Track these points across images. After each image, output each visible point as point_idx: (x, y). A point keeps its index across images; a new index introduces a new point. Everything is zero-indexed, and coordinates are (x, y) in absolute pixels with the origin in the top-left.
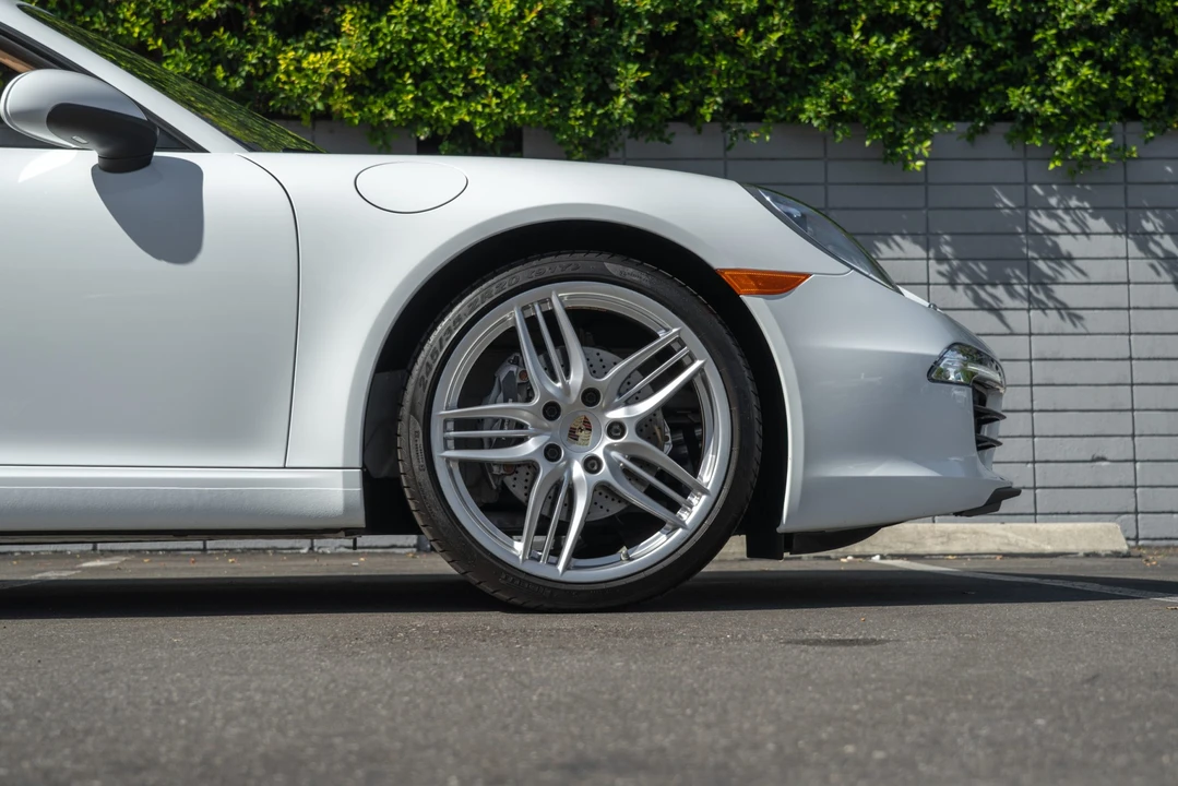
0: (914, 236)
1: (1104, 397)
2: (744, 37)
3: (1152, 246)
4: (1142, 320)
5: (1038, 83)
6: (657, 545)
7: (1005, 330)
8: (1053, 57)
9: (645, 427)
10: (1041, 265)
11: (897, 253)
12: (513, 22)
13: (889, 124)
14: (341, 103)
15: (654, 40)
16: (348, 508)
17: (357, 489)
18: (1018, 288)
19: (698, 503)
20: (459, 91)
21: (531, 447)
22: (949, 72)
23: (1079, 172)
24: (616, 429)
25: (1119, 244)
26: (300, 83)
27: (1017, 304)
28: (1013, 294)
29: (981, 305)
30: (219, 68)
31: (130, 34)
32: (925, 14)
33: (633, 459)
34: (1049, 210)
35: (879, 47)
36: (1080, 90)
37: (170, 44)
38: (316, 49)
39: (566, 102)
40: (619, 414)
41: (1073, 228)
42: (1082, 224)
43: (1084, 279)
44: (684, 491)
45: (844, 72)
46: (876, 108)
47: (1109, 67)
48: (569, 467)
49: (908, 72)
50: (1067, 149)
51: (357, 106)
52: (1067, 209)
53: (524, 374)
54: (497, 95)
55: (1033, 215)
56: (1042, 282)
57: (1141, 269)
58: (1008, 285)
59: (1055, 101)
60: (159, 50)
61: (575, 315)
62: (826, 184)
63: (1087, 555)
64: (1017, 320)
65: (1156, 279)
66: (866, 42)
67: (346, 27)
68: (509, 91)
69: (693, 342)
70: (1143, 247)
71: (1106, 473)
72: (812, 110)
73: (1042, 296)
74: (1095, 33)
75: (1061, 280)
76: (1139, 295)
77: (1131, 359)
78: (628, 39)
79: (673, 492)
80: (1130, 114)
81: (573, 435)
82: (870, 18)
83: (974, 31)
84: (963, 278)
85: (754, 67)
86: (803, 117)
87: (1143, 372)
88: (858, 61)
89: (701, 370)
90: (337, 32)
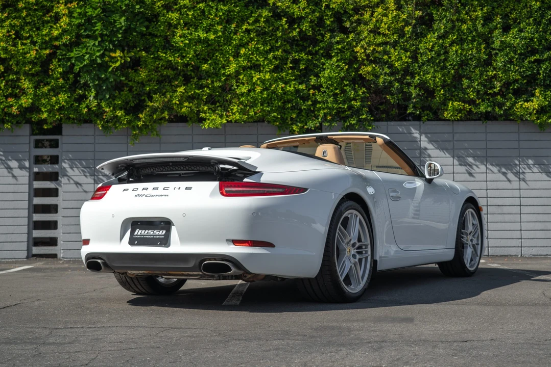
14: (534, 117)
30: (497, 107)
31: (470, 97)
37: (483, 101)
38: (527, 101)
51: (538, 118)
60: (480, 103)
67: (537, 94)
90: (533, 95)
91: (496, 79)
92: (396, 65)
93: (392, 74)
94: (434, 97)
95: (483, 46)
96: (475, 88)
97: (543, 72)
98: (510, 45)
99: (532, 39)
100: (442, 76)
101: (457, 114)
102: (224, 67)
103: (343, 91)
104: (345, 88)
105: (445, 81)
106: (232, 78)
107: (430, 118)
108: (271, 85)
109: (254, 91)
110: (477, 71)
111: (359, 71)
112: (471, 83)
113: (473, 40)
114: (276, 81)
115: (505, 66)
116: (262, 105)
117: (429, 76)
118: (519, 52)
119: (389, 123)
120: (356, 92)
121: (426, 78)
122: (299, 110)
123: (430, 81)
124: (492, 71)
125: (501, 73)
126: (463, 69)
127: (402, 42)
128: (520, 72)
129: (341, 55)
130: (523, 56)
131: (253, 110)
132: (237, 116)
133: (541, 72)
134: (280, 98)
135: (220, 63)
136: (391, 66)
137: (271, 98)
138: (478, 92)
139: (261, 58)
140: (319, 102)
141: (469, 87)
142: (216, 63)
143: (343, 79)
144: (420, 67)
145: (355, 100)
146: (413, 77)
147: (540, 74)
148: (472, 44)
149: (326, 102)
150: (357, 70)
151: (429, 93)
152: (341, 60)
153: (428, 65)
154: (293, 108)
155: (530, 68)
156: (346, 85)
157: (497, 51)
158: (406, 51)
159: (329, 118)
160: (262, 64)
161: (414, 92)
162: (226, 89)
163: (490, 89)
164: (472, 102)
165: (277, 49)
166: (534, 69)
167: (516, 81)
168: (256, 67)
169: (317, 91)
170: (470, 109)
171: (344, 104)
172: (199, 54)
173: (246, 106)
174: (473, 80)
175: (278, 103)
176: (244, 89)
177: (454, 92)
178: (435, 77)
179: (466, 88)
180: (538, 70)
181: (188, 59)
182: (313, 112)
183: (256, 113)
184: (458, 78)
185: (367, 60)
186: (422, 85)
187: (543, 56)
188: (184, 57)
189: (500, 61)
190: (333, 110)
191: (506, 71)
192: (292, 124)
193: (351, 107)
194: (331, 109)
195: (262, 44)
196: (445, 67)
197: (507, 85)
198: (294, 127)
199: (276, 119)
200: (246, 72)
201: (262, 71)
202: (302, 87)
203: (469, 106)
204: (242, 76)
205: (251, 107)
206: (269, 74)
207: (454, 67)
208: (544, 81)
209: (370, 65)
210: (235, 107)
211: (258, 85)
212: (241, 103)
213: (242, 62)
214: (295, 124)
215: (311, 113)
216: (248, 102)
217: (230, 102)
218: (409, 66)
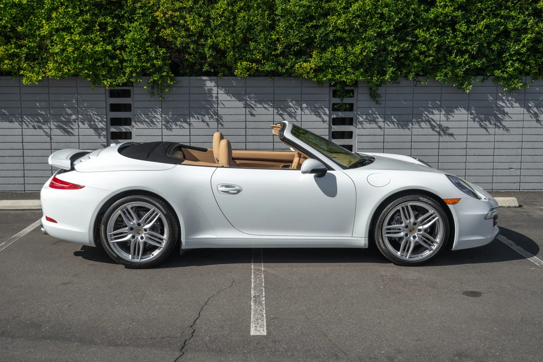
0: (465, 108)
1: (514, 152)
2: (422, 57)
3: (531, 111)
4: (526, 131)
5: (503, 67)
6: (427, 253)
7: (488, 134)
8: (508, 60)
9: (425, 230)
10: (499, 115)
11: (459, 112)
12: (359, 54)
13: (460, 80)
14: (312, 75)
15: (396, 59)
16: (365, 245)
17: (367, 242)
18: (492, 122)
19: (436, 245)
20: (343, 73)
21: (402, 234)
22: (478, 65)
23: (512, 91)
24: (420, 230)
25: (522, 110)
26: (301, 71)
27: (492, 126)
28: (491, 124)
29: (481, 126)
30: (280, 67)
31: (256, 58)
32: (473, 50)
33: (423, 236)
34: (503, 101)
35: (459, 59)
36: (515, 70)
37: (268, 61)
38: (305, 61)
39: (372, 76)
40: (420, 227)
41: (509, 105)
42: (512, 104)
43: (511, 119)
44: (433, 242)
45: (449, 65)
46: (457, 76)
47: (524, 63)
48: (410, 237)
49: (467, 67)
50: (509, 86)
51: (316, 76)
52: (508, 100)
53: (401, 218)
54: (354, 74)
55: (498, 102)
56: (499, 120)
57: (527, 116)
58: (490, 121)
59: (507, 72)
60: (264, 63)
62: (441, 94)
63: (508, 207)
64: (492, 131)
65: (532, 120)
66: (455, 57)
67: (314, 56)
68: (357, 73)
69: (436, 213)
70: (528, 111)
71: (513, 172)
72: (439, 77)
73: (499, 124)
74: (520, 54)
75: (505, 120)
76: (526, 124)
77: (522, 141)
78: (390, 58)
79: (430, 242)
80: (528, 74)
81: (411, 231)
82: (457, 50)
83: (486, 53)
84: (477, 119)
85: (424, 64)
86: (437, 78)
87: (525, 145)
88: (453, 63)
89: (438, 219)
90: (311, 56)
91: (279, 42)
92: (192, 29)
93: (189, 36)
94: (225, 58)
95: (267, 12)
96: (260, 50)
97: (319, 36)
98: (290, 12)
99: (309, 7)
100: (232, 39)
101: (246, 72)
102: (39, 28)
103: (147, 52)
104: (147, 49)
105: (234, 43)
106: (47, 39)
107: (225, 74)
108: (81, 45)
109: (67, 51)
110: (262, 35)
111: (160, 33)
112: (258, 45)
113: (258, 7)
114: (86, 41)
115: (286, 30)
116: (75, 62)
117: (220, 39)
118: (298, 18)
119: (191, 77)
120: (157, 51)
121: (218, 40)
122: (109, 68)
123: (221, 44)
124: (275, 35)
125: (283, 37)
126: (250, 32)
127: (197, 8)
128: (299, 36)
129: (143, 19)
130: (303, 22)
131: (66, 67)
132: (53, 73)
133: (317, 36)
134: (91, 57)
135: (35, 25)
136: (187, 30)
137: (83, 58)
138: (263, 53)
139: (71, 21)
140: (126, 61)
141: (255, 49)
142: (31, 25)
143: (146, 40)
144: (212, 30)
145: (157, 59)
146: (206, 40)
147: (316, 38)
148: (258, 11)
149: (132, 60)
150: (159, 31)
151: (220, 53)
152: (143, 23)
153: (218, 30)
154: (103, 65)
155: (307, 33)
156: (148, 47)
157: (280, 17)
158: (200, 16)
159: (134, 75)
160: (72, 26)
161: (208, 52)
162: (42, 47)
163: (273, 51)
164: (258, 62)
165: (87, 12)
166: (311, 34)
167: (296, 44)
168: (67, 29)
169: (123, 51)
170: (257, 67)
171: (147, 63)
172: (14, 17)
173: (60, 64)
174: (259, 43)
175: (89, 61)
176: (57, 49)
177: (243, 53)
178: (225, 40)
179: (253, 50)
180: (315, 35)
181: (4, 22)
182: (122, 68)
183: (69, 70)
184: (246, 41)
185: (167, 23)
186: (214, 47)
187: (319, 22)
188: (2, 20)
189: (281, 26)
190: (139, 68)
191: (287, 35)
192: (104, 80)
193: (153, 65)
194: (136, 67)
195: (72, 8)
196: (233, 31)
197: (289, 47)
198: (105, 82)
199: (88, 76)
200: (58, 33)
201: (72, 33)
202: (109, 48)
203: (257, 65)
204: (55, 38)
205: (65, 65)
206: (78, 35)
207: (243, 31)
208: (321, 44)
209: (169, 27)
210: (51, 65)
211: (70, 46)
212: (56, 62)
213: (55, 25)
214: (106, 80)
215: (120, 70)
216: (62, 60)
217: (47, 60)
218: (202, 30)
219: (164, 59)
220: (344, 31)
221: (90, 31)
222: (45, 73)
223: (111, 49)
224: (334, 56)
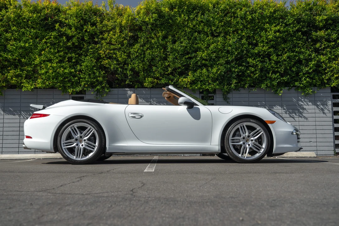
0: (280, 106)
1: (311, 132)
2: (252, 75)
3: (319, 107)
4: (317, 119)
5: (300, 81)
6: (257, 155)
7: (295, 121)
8: (302, 77)
9: (255, 140)
10: (301, 110)
11: (277, 108)
12: (216, 73)
13: (275, 88)
14: (189, 86)
15: (238, 75)
16: (219, 150)
17: (220, 148)
18: (297, 114)
19: (263, 150)
20: (207, 84)
21: (241, 143)
22: (285, 79)
23: (307, 95)
24: (252, 140)
25: (314, 107)
26: (182, 83)
27: (297, 116)
28: (296, 115)
29: (291, 117)
31: (156, 76)
32: (281, 71)
33: (254, 144)
34: (302, 101)
35: (274, 76)
36: (307, 82)
37: (163, 78)
38: (185, 78)
39: (224, 86)
41: (306, 104)
42: (307, 103)
43: (308, 112)
44: (261, 148)
45: (268, 80)
46: (273, 86)
47: (312, 79)
48: (246, 145)
49: (279, 80)
50: (305, 92)
51: (191, 86)
52: (305, 101)
53: (240, 133)
54: (213, 84)
55: (299, 102)
56: (301, 113)
57: (317, 111)
58: (295, 114)
59: (303, 84)
60: (161, 79)
61: (247, 126)
62: (265, 97)
63: (310, 157)
64: (297, 119)
65: (320, 112)
66: (272, 75)
68: (215, 84)
69: (262, 130)
70: (318, 107)
71: (312, 144)
72: (263, 86)
73: (301, 115)
74: (309, 73)
75: (304, 112)
76: (317, 115)
77: (316, 125)
78: (234, 75)
79: (259, 148)
80: (315, 86)
82: (272, 71)
83: (289, 73)
84: (288, 112)
85: (254, 79)
86: (262, 87)
87: (318, 127)
88: (270, 78)
89: (263, 133)
90: (188, 75)
91: (169, 67)
92: (120, 60)
93: (119, 64)
94: (139, 76)
95: (162, 50)
96: (159, 71)
98: (176, 50)
99: (186, 47)
100: (142, 65)
101: (151, 84)
102: (34, 60)
103: (94, 73)
105: (144, 68)
106: (38, 66)
107: (139, 87)
108: (57, 69)
109: (49, 72)
110: (160, 63)
112: (157, 69)
113: (157, 48)
114: (60, 67)
115: (173, 60)
116: (53, 79)
117: (136, 65)
118: (180, 53)
119: (119, 89)
120: (100, 72)
121: (134, 66)
122: (72, 82)
123: (136, 68)
124: (167, 63)
125: (172, 64)
126: (153, 62)
127: (123, 48)
128: (181, 63)
129: (93, 55)
130: (183, 55)
131: (48, 82)
132: (40, 85)
133: (191, 63)
134: (62, 76)
135: (32, 58)
136: (118, 61)
137: (57, 76)
138: (161, 73)
139: (52, 56)
140: (82, 78)
142: (30, 59)
143: (94, 66)
144: (131, 61)
145: (99, 77)
146: (128, 66)
147: (191, 64)
148: (157, 49)
149: (86, 78)
150: (101, 62)
151: (136, 73)
152: (93, 57)
153: (135, 60)
154: (69, 81)
155: (186, 61)
156: (95, 70)
157: (170, 53)
158: (125, 53)
159: (86, 86)
160: (53, 59)
161: (129, 73)
162: (35, 71)
163: (166, 72)
164: (158, 78)
165: (61, 51)
166: (188, 62)
167: (179, 68)
168: (50, 61)
169: (80, 73)
170: (157, 82)
171: (94, 79)
172: (21, 55)
173: (44, 80)
174: (158, 67)
175: (61, 78)
176: (43, 71)
177: (149, 73)
178: (139, 66)
179: (155, 71)
180: (190, 62)
181: (15, 56)
182: (79, 83)
183: (49, 84)
184: (150, 66)
185: (106, 57)
186: (132, 70)
187: (192, 55)
188: (13, 55)
189: (171, 58)
190: (89, 82)
191: (174, 63)
192: (69, 89)
193: (97, 81)
194: (87, 81)
195: (53, 49)
196: (143, 61)
197: (175, 69)
198: (69, 90)
199: (60, 87)
200: (44, 63)
201: (53, 63)
202: (73, 70)
203: (157, 80)
204: (42, 65)
205: (47, 80)
206: (55, 64)
207: (149, 61)
208: (193, 68)
209: (107, 60)
210: (39, 81)
211: (50, 69)
212: (42, 79)
213: (43, 58)
214: (70, 89)
215: (78, 83)
216: (46, 78)
217: (37, 78)
218: (126, 61)
219: (104, 77)
220: (206, 60)
221: (62, 62)
222: (35, 85)
223: (73, 71)
224: (201, 74)
